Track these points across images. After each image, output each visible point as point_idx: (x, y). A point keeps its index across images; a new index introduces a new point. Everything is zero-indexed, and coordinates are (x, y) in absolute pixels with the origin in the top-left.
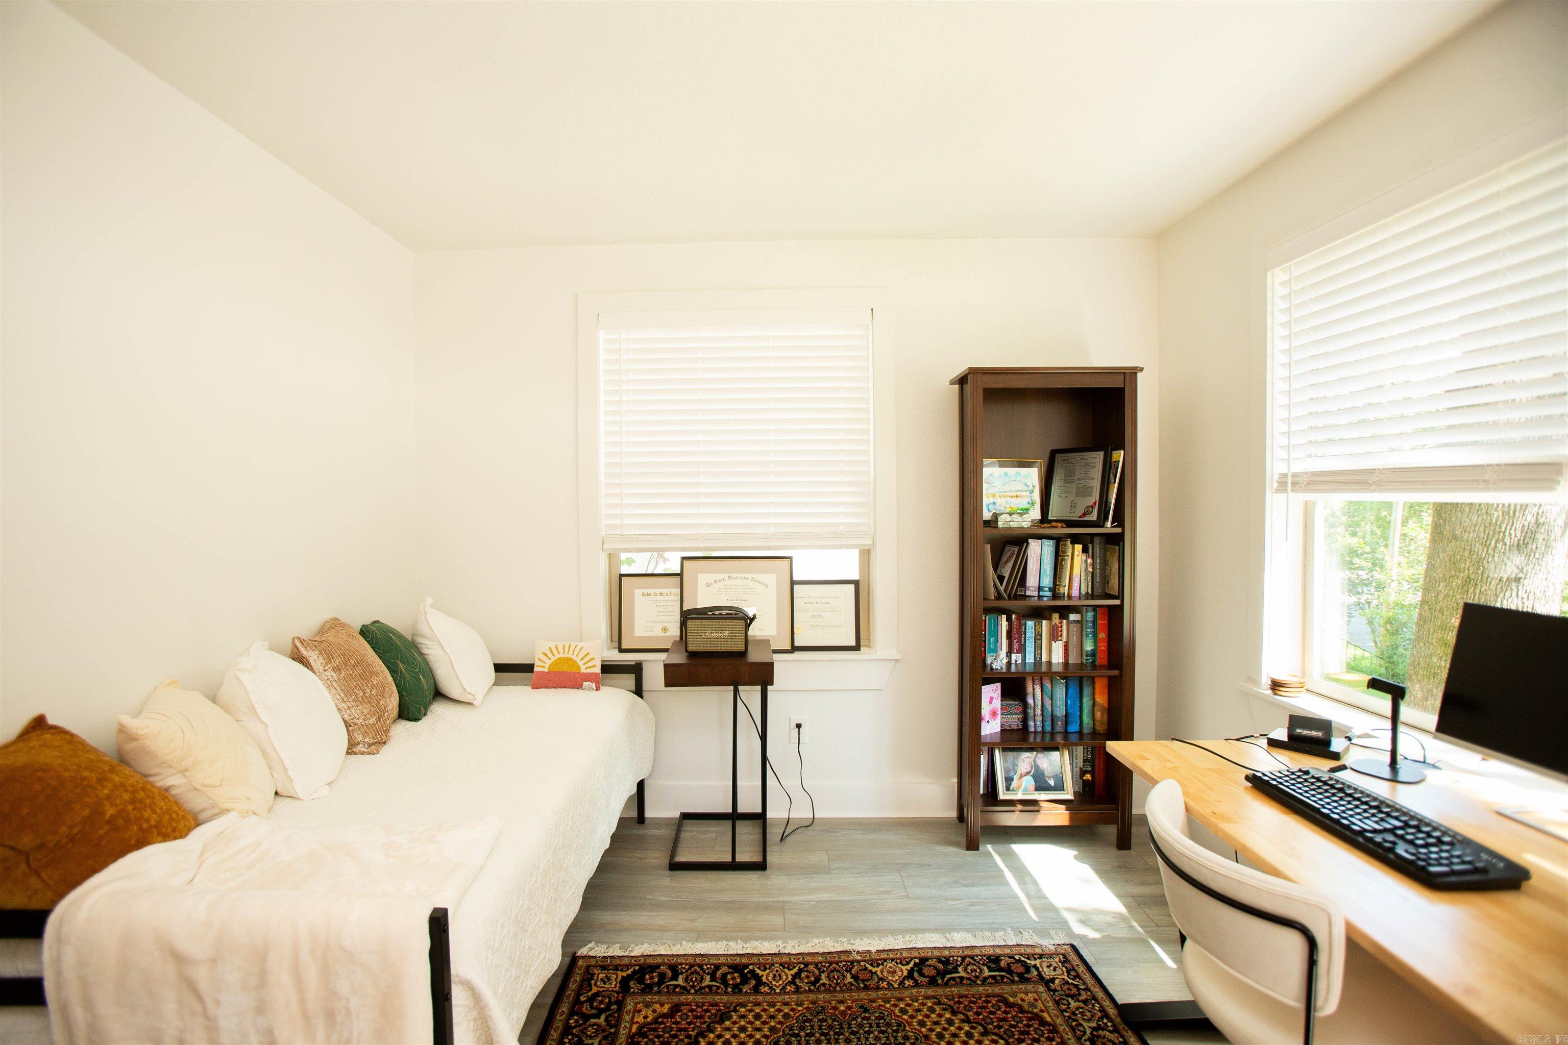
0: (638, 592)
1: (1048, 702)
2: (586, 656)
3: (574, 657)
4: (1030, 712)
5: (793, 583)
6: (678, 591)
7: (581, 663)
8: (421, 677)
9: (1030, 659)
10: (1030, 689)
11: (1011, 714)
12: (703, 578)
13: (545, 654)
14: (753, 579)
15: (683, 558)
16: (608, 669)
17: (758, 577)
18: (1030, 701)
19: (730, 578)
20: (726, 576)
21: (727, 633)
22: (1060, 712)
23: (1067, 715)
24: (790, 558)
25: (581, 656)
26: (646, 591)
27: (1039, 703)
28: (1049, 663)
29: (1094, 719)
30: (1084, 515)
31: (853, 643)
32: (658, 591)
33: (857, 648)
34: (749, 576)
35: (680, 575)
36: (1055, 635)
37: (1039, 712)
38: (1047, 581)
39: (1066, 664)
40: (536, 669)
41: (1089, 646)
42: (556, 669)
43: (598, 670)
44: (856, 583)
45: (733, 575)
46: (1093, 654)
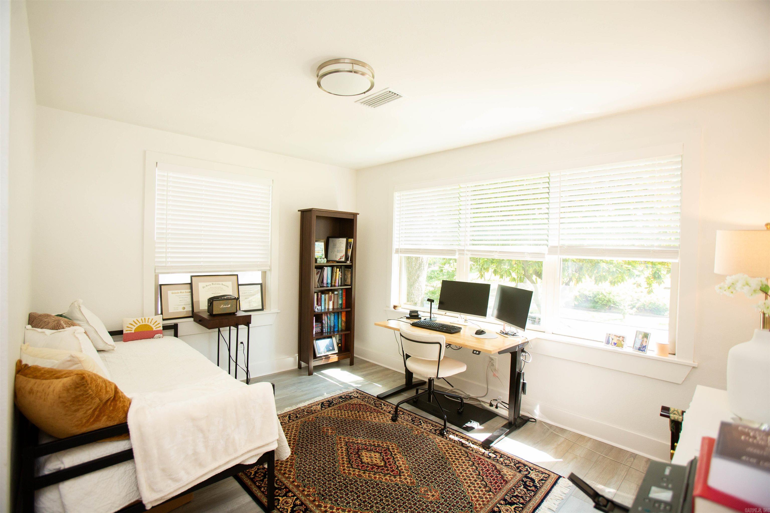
0: (170, 292)
1: (329, 322)
2: (156, 322)
3: (149, 324)
4: (324, 325)
5: (239, 285)
6: (190, 290)
7: (153, 326)
9: (323, 308)
10: (324, 318)
11: (318, 327)
12: (201, 285)
13: (131, 324)
14: (222, 284)
15: (192, 276)
16: (165, 328)
17: (224, 283)
18: (324, 322)
19: (213, 284)
20: (211, 283)
21: (229, 306)
22: (332, 325)
23: (334, 326)
24: (237, 275)
25: (152, 323)
26: (173, 291)
27: (326, 322)
28: (328, 309)
29: (342, 326)
30: (340, 259)
32: (179, 291)
33: (262, 309)
34: (221, 283)
35: (191, 284)
36: (330, 299)
37: (326, 325)
38: (329, 281)
39: (333, 309)
40: (124, 332)
41: (340, 302)
42: (136, 331)
43: (161, 328)
44: (261, 284)
45: (214, 283)
46: (341, 304)
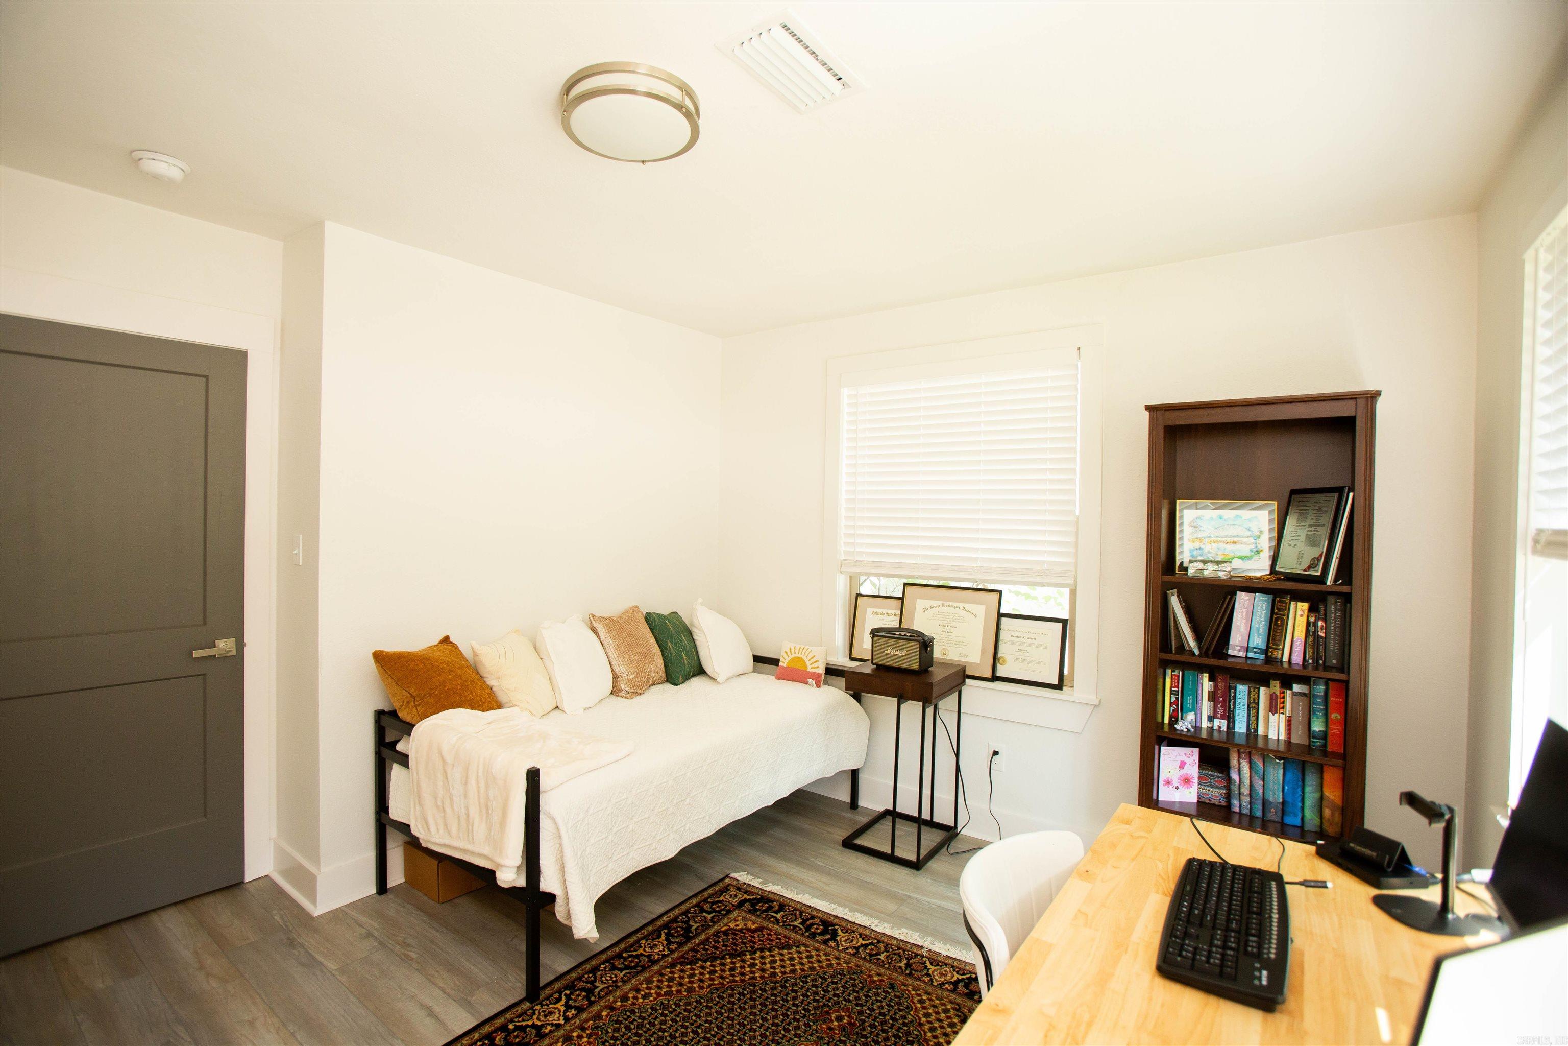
0: (869, 611)
1: (1258, 784)
2: (812, 658)
3: (804, 658)
4: (1235, 789)
5: (1000, 615)
6: (899, 612)
7: (808, 663)
8: (683, 655)
9: (1241, 727)
10: (1234, 762)
11: (1211, 786)
12: (921, 604)
13: (786, 652)
14: (964, 608)
15: (905, 584)
16: (832, 671)
17: (968, 606)
18: (1235, 776)
19: (944, 605)
20: (940, 603)
21: (904, 652)
22: (1275, 796)
23: (1284, 803)
24: (1000, 592)
25: (809, 658)
26: (876, 610)
27: (1246, 781)
28: (1266, 738)
29: (1321, 817)
30: (1309, 568)
31: (1056, 682)
32: (885, 611)
33: (1059, 686)
34: (961, 605)
35: (902, 599)
36: (1274, 706)
37: (1245, 790)
38: (1259, 641)
39: (1288, 743)
40: (781, 664)
41: (1318, 726)
42: (792, 666)
43: (821, 670)
44: (1064, 622)
45: (947, 603)
46: (1324, 736)
